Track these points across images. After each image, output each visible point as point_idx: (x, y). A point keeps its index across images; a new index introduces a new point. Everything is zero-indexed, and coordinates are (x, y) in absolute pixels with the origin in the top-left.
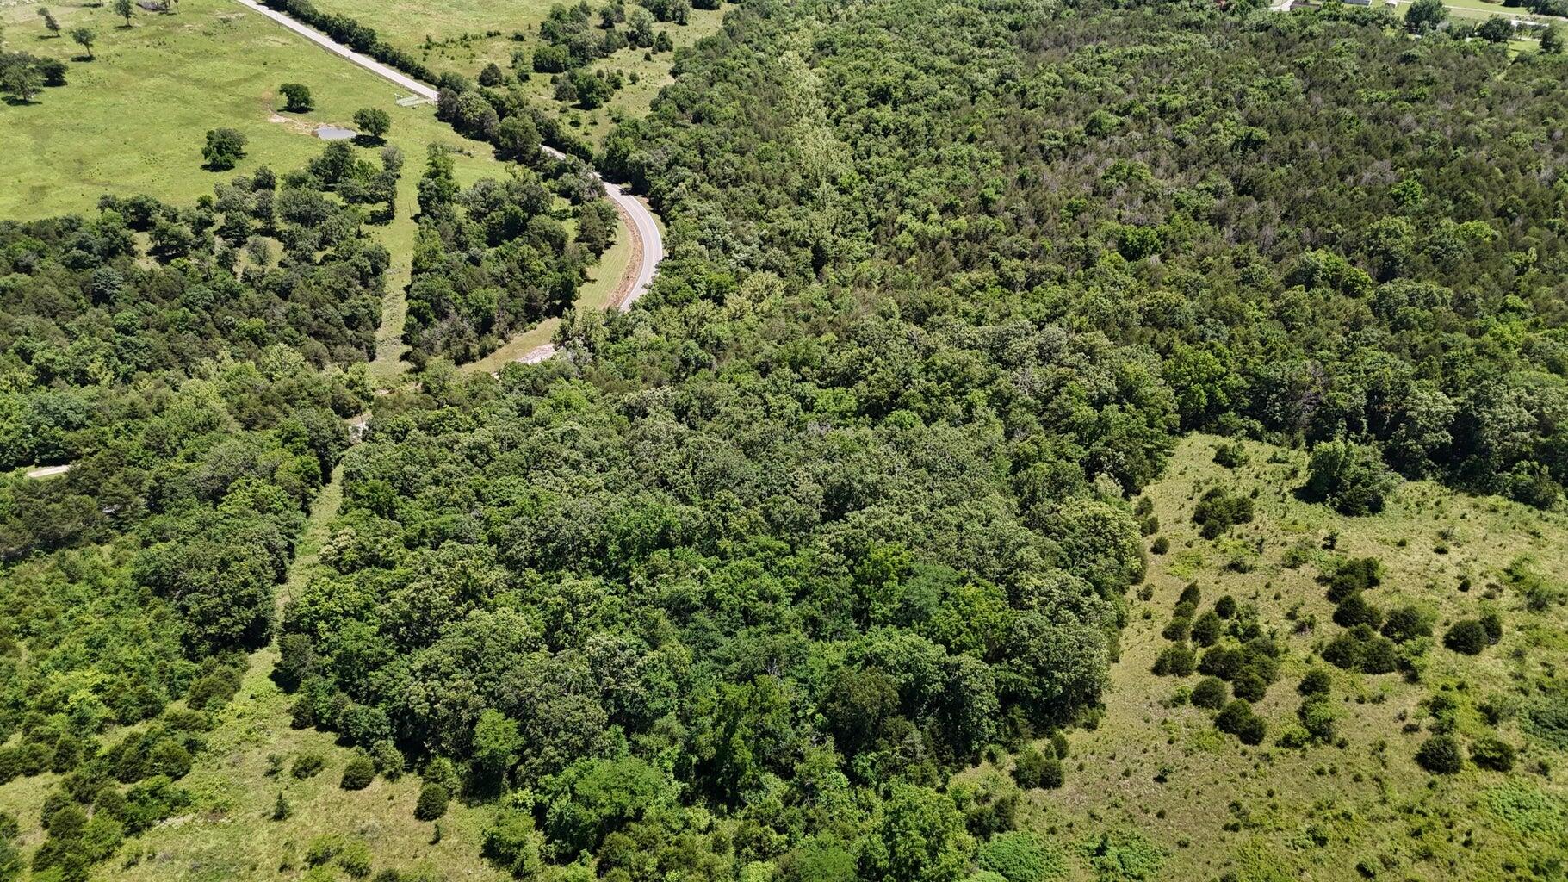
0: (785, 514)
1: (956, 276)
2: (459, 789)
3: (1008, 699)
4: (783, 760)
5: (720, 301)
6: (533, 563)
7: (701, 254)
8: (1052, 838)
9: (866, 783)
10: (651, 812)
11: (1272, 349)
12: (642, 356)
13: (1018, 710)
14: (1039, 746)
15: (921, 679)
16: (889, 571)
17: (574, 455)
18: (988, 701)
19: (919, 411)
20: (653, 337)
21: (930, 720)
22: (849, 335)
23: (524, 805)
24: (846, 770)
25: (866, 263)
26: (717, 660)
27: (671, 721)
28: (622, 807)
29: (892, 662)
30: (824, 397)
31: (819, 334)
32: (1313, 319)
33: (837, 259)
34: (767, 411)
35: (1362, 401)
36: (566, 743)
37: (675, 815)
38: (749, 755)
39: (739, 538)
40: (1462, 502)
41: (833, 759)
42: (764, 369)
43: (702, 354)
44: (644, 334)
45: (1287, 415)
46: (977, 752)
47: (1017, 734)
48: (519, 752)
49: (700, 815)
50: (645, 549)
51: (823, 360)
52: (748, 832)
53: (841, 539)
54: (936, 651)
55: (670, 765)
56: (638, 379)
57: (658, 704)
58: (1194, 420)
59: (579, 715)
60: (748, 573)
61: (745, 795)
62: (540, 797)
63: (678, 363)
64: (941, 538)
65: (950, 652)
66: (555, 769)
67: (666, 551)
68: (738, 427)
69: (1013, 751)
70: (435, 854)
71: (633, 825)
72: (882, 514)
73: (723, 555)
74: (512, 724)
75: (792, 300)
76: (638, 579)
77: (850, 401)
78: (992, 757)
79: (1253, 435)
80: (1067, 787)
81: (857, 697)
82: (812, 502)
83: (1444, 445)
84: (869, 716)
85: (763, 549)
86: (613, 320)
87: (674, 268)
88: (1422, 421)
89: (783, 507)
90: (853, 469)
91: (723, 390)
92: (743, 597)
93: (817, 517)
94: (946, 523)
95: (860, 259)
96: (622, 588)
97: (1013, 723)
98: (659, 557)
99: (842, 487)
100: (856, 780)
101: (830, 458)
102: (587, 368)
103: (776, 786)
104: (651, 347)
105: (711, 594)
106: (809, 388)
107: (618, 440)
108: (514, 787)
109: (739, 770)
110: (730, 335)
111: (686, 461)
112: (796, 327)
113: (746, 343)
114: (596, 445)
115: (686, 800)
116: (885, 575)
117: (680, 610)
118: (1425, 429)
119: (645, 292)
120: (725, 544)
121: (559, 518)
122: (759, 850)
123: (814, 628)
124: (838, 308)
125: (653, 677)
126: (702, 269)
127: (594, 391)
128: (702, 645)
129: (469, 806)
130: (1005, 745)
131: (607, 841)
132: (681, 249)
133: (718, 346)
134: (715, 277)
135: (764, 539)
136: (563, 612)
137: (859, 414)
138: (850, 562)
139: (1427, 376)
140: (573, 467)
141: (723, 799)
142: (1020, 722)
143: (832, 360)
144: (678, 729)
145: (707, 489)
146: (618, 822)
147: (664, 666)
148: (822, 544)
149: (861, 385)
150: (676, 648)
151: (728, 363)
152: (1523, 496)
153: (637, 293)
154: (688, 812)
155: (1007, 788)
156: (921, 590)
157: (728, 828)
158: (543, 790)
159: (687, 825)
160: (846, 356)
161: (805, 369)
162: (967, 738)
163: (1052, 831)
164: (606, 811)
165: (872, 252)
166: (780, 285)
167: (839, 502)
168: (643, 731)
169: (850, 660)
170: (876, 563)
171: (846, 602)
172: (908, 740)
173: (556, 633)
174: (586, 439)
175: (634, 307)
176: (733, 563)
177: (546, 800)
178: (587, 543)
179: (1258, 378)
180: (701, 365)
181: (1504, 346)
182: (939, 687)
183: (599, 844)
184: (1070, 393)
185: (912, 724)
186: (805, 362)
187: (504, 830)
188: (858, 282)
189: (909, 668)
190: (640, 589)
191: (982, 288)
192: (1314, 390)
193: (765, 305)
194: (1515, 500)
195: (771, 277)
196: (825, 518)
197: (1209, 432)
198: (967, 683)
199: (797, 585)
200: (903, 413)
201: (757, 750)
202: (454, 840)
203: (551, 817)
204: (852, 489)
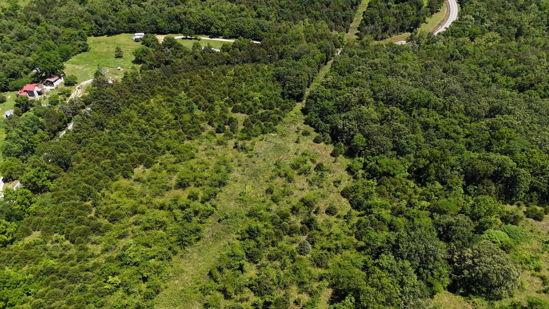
0: (473, 110)
2: (344, 153)
3: (533, 188)
4: (443, 179)
5: (472, 39)
6: (382, 100)
7: (472, 21)
8: (530, 233)
9: (470, 195)
10: (398, 176)
12: (437, 51)
13: (535, 194)
14: (539, 208)
15: (504, 169)
16: (504, 137)
17: (404, 73)
18: (525, 185)
19: (540, 93)
20: (443, 45)
21: (501, 185)
22: (520, 61)
23: (361, 161)
24: (464, 187)
25: (539, 38)
26: (432, 144)
27: (411, 156)
28: (390, 171)
29: (495, 162)
30: (502, 80)
31: (509, 58)
33: (527, 34)
34: (478, 78)
36: (379, 149)
37: (404, 181)
38: (434, 172)
39: (454, 112)
41: (461, 182)
42: (481, 65)
43: (459, 55)
44: (440, 44)
46: (514, 202)
47: (531, 201)
48: (364, 147)
49: (412, 184)
50: (419, 106)
51: (507, 67)
52: (425, 192)
53: (491, 122)
54: (512, 163)
55: (407, 167)
56: (433, 58)
57: (409, 149)
59: (385, 143)
60: (452, 123)
61: (427, 183)
62: (366, 161)
63: (449, 56)
64: (529, 133)
65: (517, 166)
66: (373, 155)
67: (427, 109)
68: (465, 79)
69: (527, 206)
70: (333, 165)
71: (391, 178)
72: (510, 118)
73: (445, 116)
74: (365, 140)
75: (501, 45)
76: (414, 113)
77: (512, 82)
78: (518, 205)
80: (543, 223)
81: (477, 167)
82: (484, 109)
84: (480, 174)
85: (460, 118)
86: (430, 37)
87: (459, 23)
89: (473, 107)
90: (505, 103)
91: (463, 67)
92: (448, 129)
93: (484, 114)
94: (534, 129)
95: (537, 36)
96: (408, 115)
97: (531, 197)
98: (424, 110)
99: (497, 108)
100: (466, 192)
101: (497, 98)
102: (416, 50)
103: (438, 185)
104: (441, 49)
105: (437, 125)
106: (497, 75)
107: (420, 74)
108: (359, 157)
109: (429, 175)
110: (472, 51)
111: (443, 85)
112: (500, 54)
113: (478, 55)
114: (413, 73)
115: (409, 178)
116: (503, 138)
117: (426, 127)
119: (445, 30)
120: (447, 113)
121: (395, 88)
122: (428, 198)
123: (469, 146)
124: (520, 51)
125: (410, 141)
126: (470, 26)
127: (416, 58)
128: (428, 139)
129: (345, 157)
130: (525, 203)
131: (382, 178)
132: (465, 17)
133: (466, 54)
134: (474, 30)
135: (461, 115)
136: (388, 115)
137: (514, 88)
138: (491, 131)
140: (403, 77)
141: (421, 183)
142: (534, 198)
143: (511, 68)
144: (413, 159)
145: (447, 95)
146: (387, 174)
147: (415, 140)
148: (483, 123)
149: (519, 79)
150: (420, 135)
151: (469, 59)
153: (442, 29)
154: (408, 181)
155: (521, 214)
156: (516, 145)
157: (420, 190)
158: (368, 159)
159: (407, 184)
160: (516, 67)
161: (498, 68)
162: (512, 195)
163: (532, 231)
164: (385, 170)
165: (544, 35)
166: (500, 39)
167: (494, 112)
168: (401, 156)
169: (480, 158)
170: (501, 133)
171: (484, 142)
172: (490, 187)
173: (384, 119)
174: (410, 70)
175: (439, 34)
176: (448, 119)
177: (368, 162)
178: (401, 99)
180: (457, 58)
182: (508, 176)
183: (379, 178)
185: (493, 184)
186: (499, 66)
187: (354, 165)
188: (533, 44)
189: (500, 166)
190: (414, 117)
193: (490, 44)
195: (497, 35)
196: (486, 117)
198: (520, 176)
199: (468, 132)
200: (533, 91)
201: (437, 172)
202: (339, 164)
203: (368, 167)
204: (501, 109)
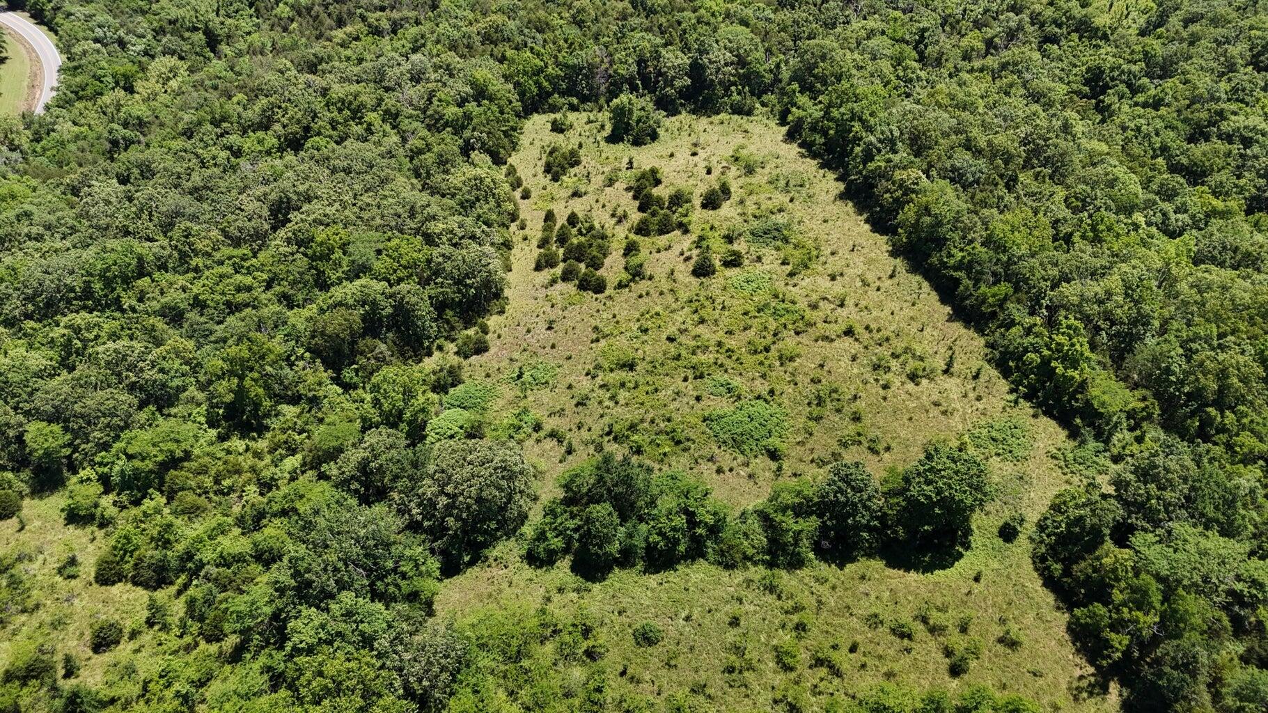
0: (240, 230)
1: (334, 33)
2: (28, 491)
3: (441, 306)
4: (290, 393)
5: (130, 89)
6: (29, 316)
7: (98, 51)
8: (488, 380)
9: (355, 387)
10: (196, 451)
11: (572, 44)
12: (72, 147)
13: (449, 313)
14: (471, 332)
15: (374, 304)
16: (333, 248)
17: (34, 230)
18: (425, 310)
19: (331, 137)
20: (76, 129)
21: (390, 335)
22: (255, 93)
23: (89, 479)
24: (337, 380)
25: (255, 36)
26: (216, 342)
27: (192, 391)
28: (172, 452)
29: (351, 302)
30: (249, 143)
31: (230, 98)
32: (596, 19)
33: (229, 37)
34: (202, 162)
35: (634, 68)
36: (108, 425)
37: (217, 450)
38: (261, 391)
39: (209, 255)
40: (704, 121)
41: (325, 375)
42: (188, 134)
43: (128, 133)
44: (65, 128)
45: (591, 89)
46: (429, 348)
47: (453, 328)
48: (69, 445)
49: (237, 444)
50: (127, 281)
51: (239, 116)
52: (276, 440)
53: (290, 234)
54: (381, 286)
55: (203, 419)
56: (73, 165)
57: (177, 382)
58: (532, 105)
59: (111, 403)
60: (221, 276)
61: (267, 421)
62: (100, 470)
63: (108, 146)
64: (365, 215)
65: (391, 286)
66: (105, 447)
67: (147, 279)
68: (179, 177)
69: (453, 340)
70: (23, 536)
71: (186, 464)
72: (316, 209)
73: (196, 270)
74: (56, 428)
75: (197, 77)
76: (127, 302)
77: (271, 141)
78: (440, 348)
79: (574, 108)
80: (492, 350)
81: (329, 330)
82: (260, 217)
83: (687, 87)
84: (343, 340)
85: (230, 258)
86: (32, 122)
87: (76, 68)
88: (672, 73)
89: (237, 224)
90: (287, 185)
91: (154, 154)
92: (223, 293)
93: (267, 226)
94: (368, 205)
95: (249, 33)
96: (118, 314)
97: (448, 322)
98: (144, 282)
99: (280, 201)
100: (347, 387)
101: (266, 182)
102: (20, 166)
103: (289, 411)
104: (77, 138)
105: (196, 297)
106: (234, 139)
107: (72, 213)
108: (75, 472)
109: (257, 405)
110: (149, 113)
111: (142, 210)
112: (207, 95)
113: (166, 116)
114: (52, 218)
115: (222, 438)
116: (331, 250)
117: (174, 316)
118: (673, 78)
119: (54, 94)
120: (196, 261)
121: (38, 274)
122: (289, 449)
123: (288, 301)
124: (240, 74)
125: (166, 365)
126: (104, 64)
127: (34, 182)
128: (200, 336)
129: (41, 498)
130: (446, 339)
131: (167, 478)
132: (77, 49)
133: (141, 124)
134: (120, 69)
135: (227, 251)
136: (70, 340)
137: (281, 150)
138: (302, 249)
139: (671, 44)
140: (36, 239)
141: (253, 430)
142: (452, 320)
143: (248, 114)
144: (200, 396)
145: (166, 228)
146: (173, 462)
147: (173, 356)
148: (278, 242)
149: (277, 127)
150: (175, 339)
151: (155, 135)
152: (738, 110)
153: (46, 95)
154: (226, 445)
155: (455, 360)
156: (363, 250)
157: (262, 445)
158: (101, 464)
159: (229, 452)
160: (257, 108)
161: (225, 125)
162: (419, 340)
163: (488, 376)
164: (160, 459)
165: (258, 26)
166: (183, 66)
167: (280, 212)
168: (172, 405)
169: (322, 311)
170: (321, 244)
171: (307, 277)
172: (377, 351)
173: (68, 357)
174: (40, 215)
175: (47, 108)
176: (207, 273)
177: (106, 470)
178: (72, 290)
179: (567, 66)
180: (129, 143)
181: (713, 15)
182: (390, 310)
183: (162, 483)
184: (440, 100)
185: (377, 341)
186: (224, 119)
187: (78, 498)
188: (252, 51)
189: (364, 303)
190: (134, 310)
191: (357, 39)
192: (604, 66)
193: (174, 84)
194: (733, 113)
195: (172, 61)
196: (275, 229)
197: (544, 113)
198: (407, 300)
199: (265, 277)
200: (317, 139)
201: (267, 387)
202: (37, 523)
203: (115, 479)
204: (289, 199)
